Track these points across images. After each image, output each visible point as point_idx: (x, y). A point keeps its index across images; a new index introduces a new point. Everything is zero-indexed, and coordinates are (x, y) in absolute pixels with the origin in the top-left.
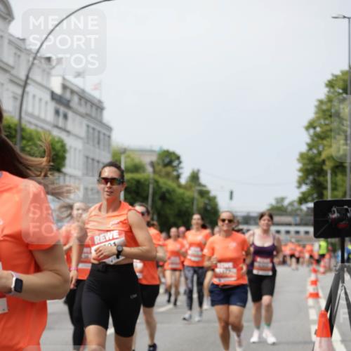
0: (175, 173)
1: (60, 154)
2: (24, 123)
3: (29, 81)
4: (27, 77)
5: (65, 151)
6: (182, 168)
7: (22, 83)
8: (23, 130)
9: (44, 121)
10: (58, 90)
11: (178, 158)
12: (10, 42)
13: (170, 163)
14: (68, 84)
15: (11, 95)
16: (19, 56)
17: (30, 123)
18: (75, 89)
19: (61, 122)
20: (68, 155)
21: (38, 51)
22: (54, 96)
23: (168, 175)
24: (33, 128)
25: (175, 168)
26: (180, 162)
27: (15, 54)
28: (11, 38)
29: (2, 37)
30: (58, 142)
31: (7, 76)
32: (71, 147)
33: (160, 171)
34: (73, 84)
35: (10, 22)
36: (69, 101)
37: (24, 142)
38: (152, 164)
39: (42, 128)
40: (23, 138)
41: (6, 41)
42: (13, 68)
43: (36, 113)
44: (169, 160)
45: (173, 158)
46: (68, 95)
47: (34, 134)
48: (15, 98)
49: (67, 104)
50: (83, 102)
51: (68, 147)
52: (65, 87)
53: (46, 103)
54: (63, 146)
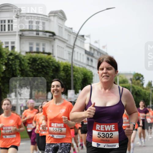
0: (141, 83)
1: (91, 77)
2: (74, 65)
3: (75, 46)
4: (74, 44)
5: (92, 76)
6: (144, 81)
7: (72, 47)
8: (73, 67)
9: (83, 63)
10: (88, 49)
11: (142, 76)
12: (66, 30)
13: (139, 79)
14: (92, 47)
15: (67, 52)
16: (70, 35)
17: (76, 64)
18: (95, 48)
19: (90, 63)
20: (94, 77)
21: (78, 33)
22: (86, 52)
23: (138, 84)
24: (77, 66)
25: (141, 81)
26: (143, 78)
27: (68, 35)
28: (66, 28)
29: (62, 28)
30: (89, 72)
31: (65, 44)
32: (95, 74)
33: (135, 82)
34: (94, 46)
35: (65, 21)
36: (93, 54)
37: (75, 73)
38: (131, 79)
39: (82, 66)
40: (74, 71)
41: (64, 30)
42: (67, 41)
43: (79, 60)
44: (138, 77)
45: (140, 76)
46: (92, 51)
47: (78, 69)
48: (69, 54)
49: (92, 55)
50: (99, 54)
51: (93, 74)
52: (91, 48)
53: (83, 55)
54: (92, 73)
